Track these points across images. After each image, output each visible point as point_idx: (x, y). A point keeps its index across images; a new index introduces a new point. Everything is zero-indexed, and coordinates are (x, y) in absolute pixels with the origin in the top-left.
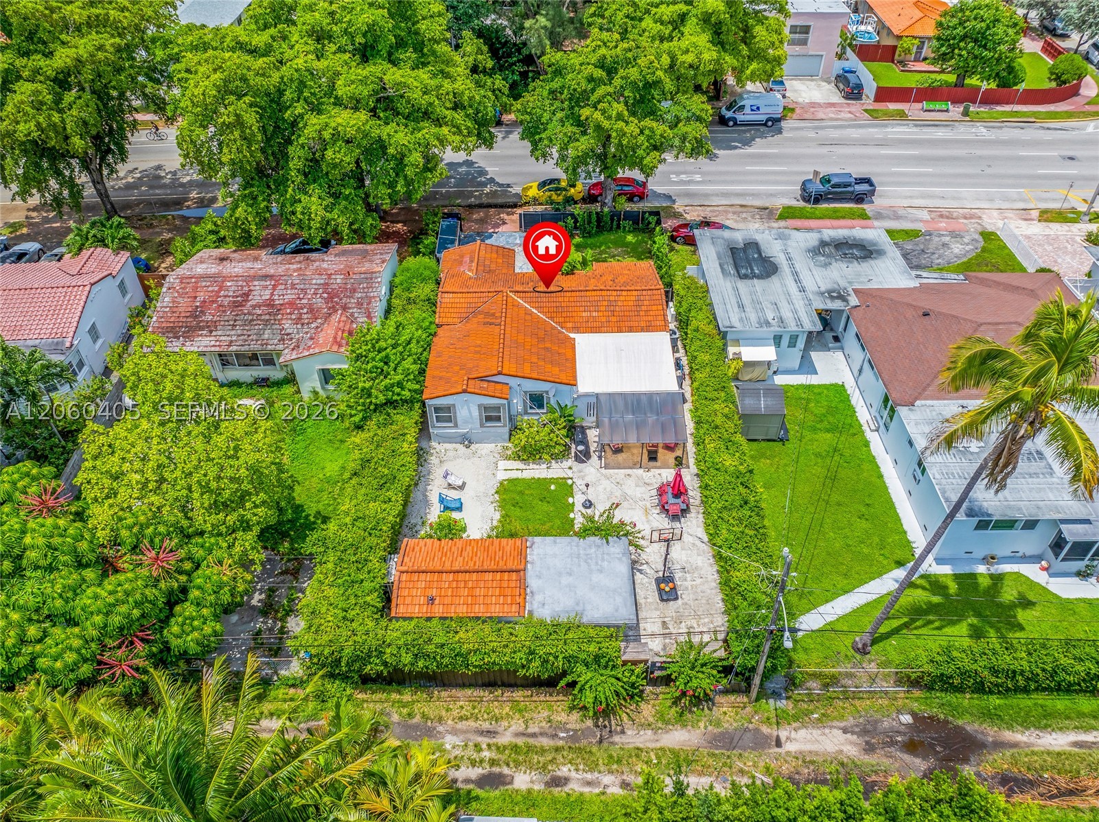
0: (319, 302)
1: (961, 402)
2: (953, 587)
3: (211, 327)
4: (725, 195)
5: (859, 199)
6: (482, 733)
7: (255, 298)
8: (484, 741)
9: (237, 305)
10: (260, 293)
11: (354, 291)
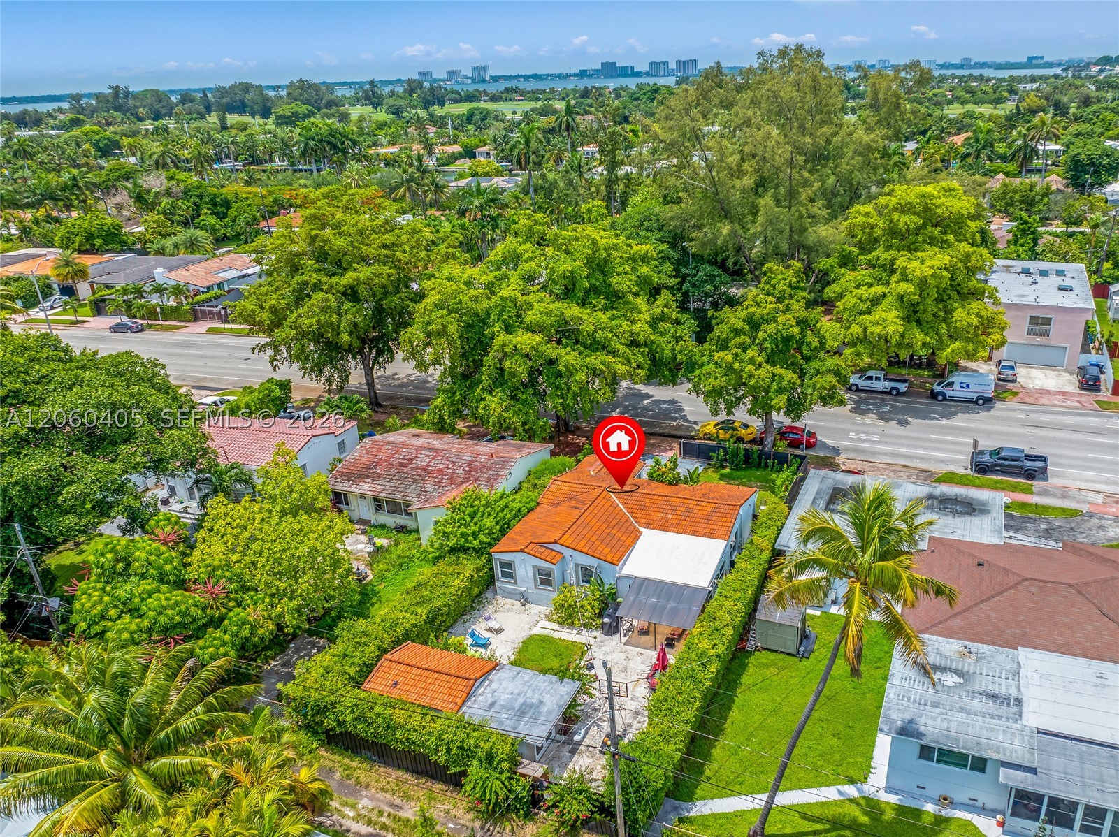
0: (460, 473)
1: (966, 643)
2: (889, 815)
3: (375, 477)
4: (893, 455)
5: (1030, 475)
6: (391, 805)
7: (417, 463)
8: (387, 809)
9: (402, 465)
10: (422, 460)
11: (490, 469)
